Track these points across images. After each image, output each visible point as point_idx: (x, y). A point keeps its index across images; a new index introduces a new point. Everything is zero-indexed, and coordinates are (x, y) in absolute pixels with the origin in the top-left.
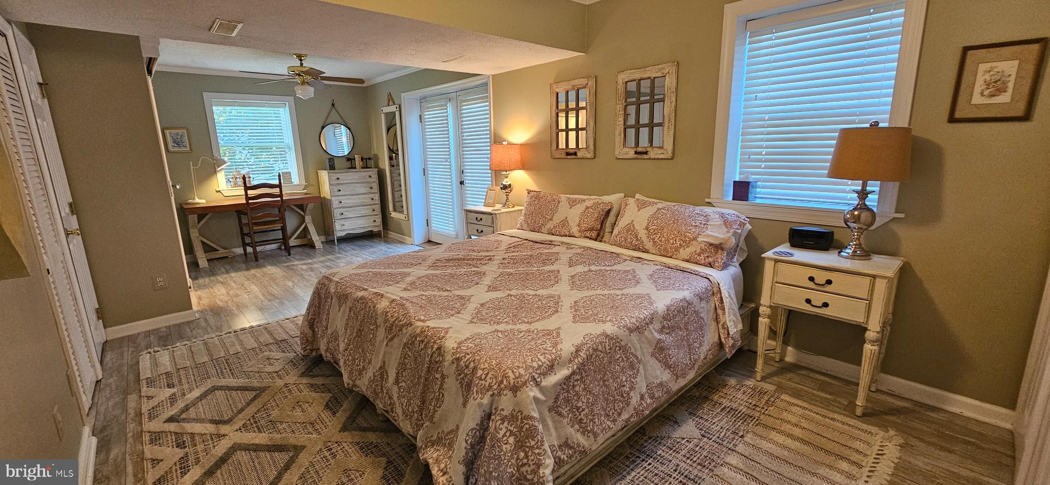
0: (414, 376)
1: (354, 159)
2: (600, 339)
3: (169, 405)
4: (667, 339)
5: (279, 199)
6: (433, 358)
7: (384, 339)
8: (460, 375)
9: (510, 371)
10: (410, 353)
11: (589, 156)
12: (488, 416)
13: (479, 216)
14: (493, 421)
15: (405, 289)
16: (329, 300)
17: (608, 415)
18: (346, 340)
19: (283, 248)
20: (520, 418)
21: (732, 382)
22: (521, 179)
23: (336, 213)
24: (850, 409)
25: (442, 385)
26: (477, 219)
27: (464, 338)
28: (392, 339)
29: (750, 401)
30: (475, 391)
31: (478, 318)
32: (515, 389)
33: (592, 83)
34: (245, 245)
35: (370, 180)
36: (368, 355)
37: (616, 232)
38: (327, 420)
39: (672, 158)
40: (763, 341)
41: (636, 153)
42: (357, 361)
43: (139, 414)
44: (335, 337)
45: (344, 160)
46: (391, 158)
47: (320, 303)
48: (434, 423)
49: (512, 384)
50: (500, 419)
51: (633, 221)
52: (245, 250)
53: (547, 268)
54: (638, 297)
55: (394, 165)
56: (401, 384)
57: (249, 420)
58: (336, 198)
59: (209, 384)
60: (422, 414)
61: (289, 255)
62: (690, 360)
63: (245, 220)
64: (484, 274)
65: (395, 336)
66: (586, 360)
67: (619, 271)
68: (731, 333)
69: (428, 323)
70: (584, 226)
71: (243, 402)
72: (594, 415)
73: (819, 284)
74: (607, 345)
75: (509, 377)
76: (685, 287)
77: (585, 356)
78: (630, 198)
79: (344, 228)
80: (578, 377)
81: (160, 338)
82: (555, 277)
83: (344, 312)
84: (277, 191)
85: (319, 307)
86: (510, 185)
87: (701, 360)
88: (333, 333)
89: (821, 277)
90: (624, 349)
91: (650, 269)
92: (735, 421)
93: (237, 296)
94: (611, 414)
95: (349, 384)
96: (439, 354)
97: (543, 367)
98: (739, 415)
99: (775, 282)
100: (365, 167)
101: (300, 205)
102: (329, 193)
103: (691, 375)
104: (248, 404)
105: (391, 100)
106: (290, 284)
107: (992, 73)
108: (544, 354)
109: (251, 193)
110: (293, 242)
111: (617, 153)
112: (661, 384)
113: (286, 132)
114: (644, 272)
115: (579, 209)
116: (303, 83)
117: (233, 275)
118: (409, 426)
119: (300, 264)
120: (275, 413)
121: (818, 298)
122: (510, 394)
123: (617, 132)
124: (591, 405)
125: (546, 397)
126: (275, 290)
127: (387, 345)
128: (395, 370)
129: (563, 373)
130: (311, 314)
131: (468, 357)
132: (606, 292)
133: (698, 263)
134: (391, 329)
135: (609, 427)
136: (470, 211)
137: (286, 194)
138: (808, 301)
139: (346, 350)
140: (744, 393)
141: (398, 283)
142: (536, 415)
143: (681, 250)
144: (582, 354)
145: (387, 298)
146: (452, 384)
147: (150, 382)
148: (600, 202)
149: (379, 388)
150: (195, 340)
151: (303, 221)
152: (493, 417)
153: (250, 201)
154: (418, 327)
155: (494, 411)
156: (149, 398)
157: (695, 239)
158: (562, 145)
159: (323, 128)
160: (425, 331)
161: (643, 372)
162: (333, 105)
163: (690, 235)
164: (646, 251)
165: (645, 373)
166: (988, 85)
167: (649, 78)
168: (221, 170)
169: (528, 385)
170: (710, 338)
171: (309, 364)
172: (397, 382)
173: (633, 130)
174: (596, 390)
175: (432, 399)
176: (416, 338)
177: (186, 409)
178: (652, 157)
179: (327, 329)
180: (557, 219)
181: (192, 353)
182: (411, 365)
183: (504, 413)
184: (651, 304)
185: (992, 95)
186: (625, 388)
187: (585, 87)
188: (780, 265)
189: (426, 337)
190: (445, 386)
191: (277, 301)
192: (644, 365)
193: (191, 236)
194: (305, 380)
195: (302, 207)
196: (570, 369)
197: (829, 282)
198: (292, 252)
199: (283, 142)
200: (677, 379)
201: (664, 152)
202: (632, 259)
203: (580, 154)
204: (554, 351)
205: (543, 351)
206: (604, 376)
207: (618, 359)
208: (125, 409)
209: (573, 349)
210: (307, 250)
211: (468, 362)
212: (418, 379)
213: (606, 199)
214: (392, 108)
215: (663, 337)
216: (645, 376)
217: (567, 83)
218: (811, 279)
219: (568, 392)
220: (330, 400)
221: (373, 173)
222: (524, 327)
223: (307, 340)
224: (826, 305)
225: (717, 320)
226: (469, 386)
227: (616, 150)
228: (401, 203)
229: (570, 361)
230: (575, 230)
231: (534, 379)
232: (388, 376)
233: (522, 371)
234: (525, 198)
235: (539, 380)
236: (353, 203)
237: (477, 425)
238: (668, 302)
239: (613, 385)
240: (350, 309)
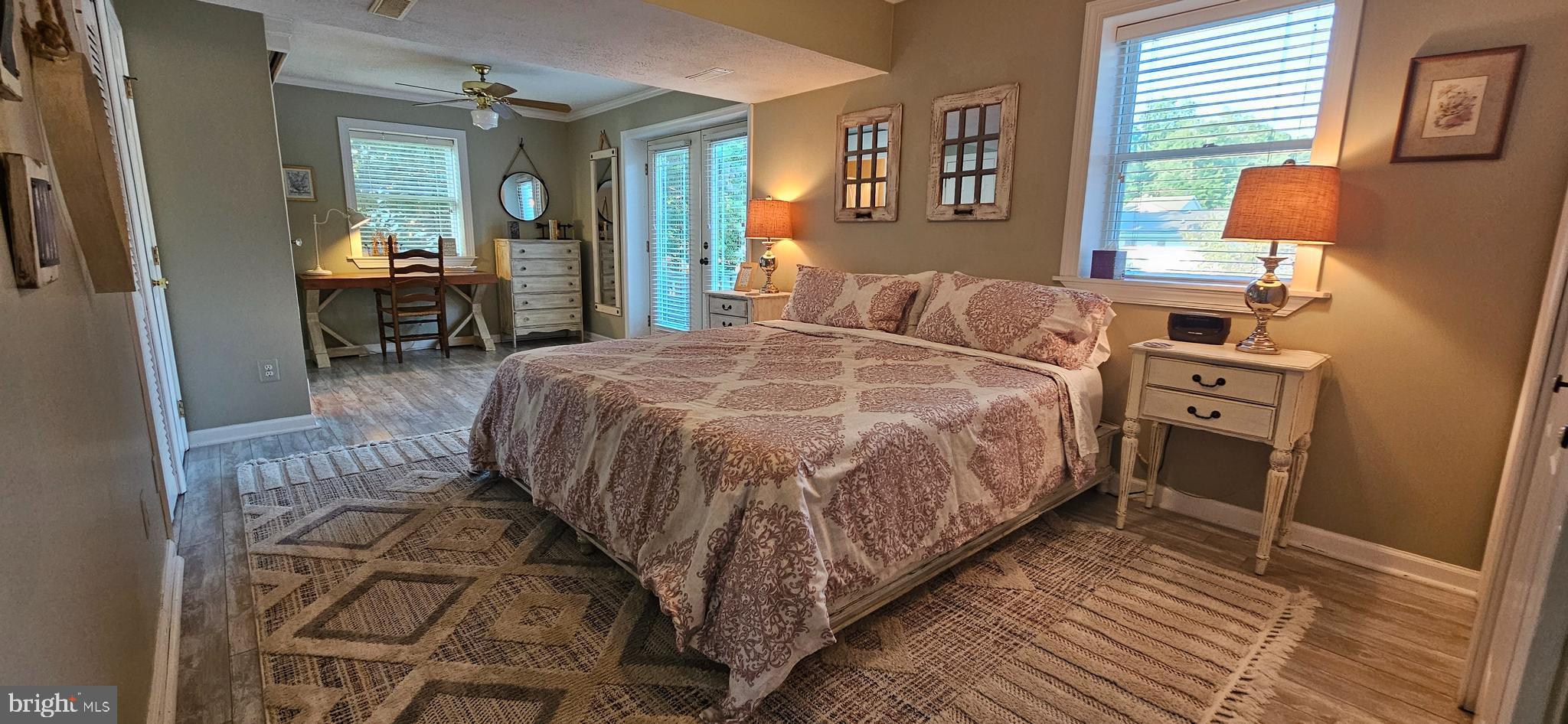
0: (637, 475)
1: (548, 226)
2: (899, 430)
3: (282, 525)
4: (991, 449)
5: (438, 274)
6: (666, 446)
7: (595, 430)
8: (703, 463)
9: (773, 455)
10: (631, 445)
11: (889, 217)
12: (740, 514)
13: (727, 303)
14: (747, 519)
15: (624, 374)
16: (514, 391)
17: (904, 536)
18: (539, 440)
19: (438, 347)
20: (784, 514)
21: (1083, 528)
22: (788, 251)
23: (518, 301)
24: (1248, 566)
25: (676, 479)
26: (724, 306)
27: (709, 420)
28: (606, 429)
29: (1107, 551)
30: (723, 480)
31: (726, 403)
32: (779, 478)
33: (896, 114)
34: (384, 340)
35: (569, 256)
36: (570, 456)
37: (923, 319)
38: (505, 550)
39: (1007, 219)
40: (1127, 479)
41: (957, 212)
42: (553, 466)
43: (240, 535)
44: (521, 440)
45: (533, 227)
46: (600, 228)
47: (500, 396)
48: (664, 532)
49: (775, 470)
50: (757, 515)
51: (948, 303)
52: (384, 348)
53: (824, 360)
54: (951, 392)
55: (605, 238)
56: (616, 490)
57: (396, 545)
58: (519, 279)
59: (337, 504)
60: (645, 525)
61: (448, 357)
62: (1022, 484)
63: (386, 304)
64: (735, 363)
65: (611, 424)
66: (876, 454)
67: (926, 367)
68: (1082, 455)
69: (658, 405)
70: (879, 313)
71: (386, 524)
72: (885, 531)
73: (1207, 386)
74: (906, 439)
75: (771, 461)
76: (1019, 385)
77: (875, 449)
78: (945, 274)
79: (528, 323)
80: (865, 476)
81: (265, 449)
82: (838, 369)
83: (537, 403)
84: (434, 263)
85: (500, 402)
86: (774, 260)
87: (1038, 486)
88: (518, 434)
89: (1210, 375)
90: (931, 451)
91: (973, 364)
92: (1083, 572)
93: (373, 403)
94: (908, 535)
95: (539, 501)
96: (674, 440)
97: (818, 455)
98: (1089, 566)
99: (1146, 385)
100: (562, 237)
101: (465, 287)
102: (509, 272)
103: (1024, 506)
104: (394, 528)
105: (605, 141)
106: (449, 392)
107: (1450, 94)
108: (820, 438)
109: (399, 264)
110: (452, 340)
111: (929, 213)
112: (979, 509)
113: (452, 182)
114: (960, 368)
115: (871, 291)
116: (484, 106)
117: (367, 377)
118: (625, 547)
119: (462, 370)
120: (432, 540)
121: (1205, 406)
122: (771, 483)
123: (930, 183)
124: (881, 518)
125: (820, 494)
126: (429, 399)
127: (598, 438)
128: (609, 471)
129: (842, 466)
130: (486, 412)
131: (714, 439)
132: (907, 385)
133: (1039, 358)
134: (604, 416)
135: (905, 552)
136: (714, 296)
137: (449, 269)
138: (1192, 410)
139: (538, 453)
140: (1098, 541)
141: (614, 367)
142: (805, 512)
143: (1016, 341)
144: (871, 446)
145: (600, 380)
146: (691, 476)
147: (254, 497)
148: (902, 281)
149: (584, 500)
150: (315, 452)
151: (470, 310)
152: (747, 513)
153: (396, 276)
154: (644, 409)
155: (748, 506)
156: (254, 516)
157: (1035, 325)
158: (851, 203)
159: (505, 178)
160: (654, 413)
161: (954, 486)
162: (521, 146)
163: (1028, 320)
164: (966, 345)
165: (957, 489)
166: (1445, 111)
167: (978, 106)
168: (356, 229)
169: (797, 473)
170: (1052, 457)
171: (479, 485)
172: (611, 486)
173: (953, 180)
174: (888, 498)
175: (661, 502)
176: (642, 423)
177: (307, 530)
178: (979, 218)
179: (510, 429)
180: (840, 304)
181: (312, 467)
182: (632, 460)
183: (763, 507)
184: (970, 399)
185: (1450, 126)
186: (929, 503)
187: (886, 120)
188: (1153, 361)
189: (656, 420)
190: (681, 480)
191: (432, 411)
192: (957, 478)
193: (309, 321)
194: (474, 504)
195: (467, 289)
196: (855, 462)
197: (1221, 382)
198: (451, 353)
199: (446, 196)
200: (1003, 507)
201: (997, 210)
202: (945, 354)
203: (876, 216)
204: (833, 437)
205: (818, 435)
206: (900, 482)
207: (920, 463)
208: (220, 528)
209: (859, 438)
210: (473, 352)
211: (715, 445)
212: (642, 477)
213: (911, 277)
214: (606, 153)
215: (985, 444)
216: (958, 493)
217: (861, 114)
218: (1197, 378)
219: (850, 493)
220: (509, 528)
221: (574, 246)
222: (792, 414)
223: (479, 449)
224: (1216, 415)
225: (1062, 435)
226: (715, 476)
227: (928, 209)
228: (612, 293)
229: (855, 453)
230: (865, 318)
231: (805, 468)
232: (598, 481)
233: (789, 456)
234: (795, 276)
235: (811, 469)
236: (541, 288)
237: (725, 524)
238: (994, 398)
239: (913, 497)
240: (546, 397)
